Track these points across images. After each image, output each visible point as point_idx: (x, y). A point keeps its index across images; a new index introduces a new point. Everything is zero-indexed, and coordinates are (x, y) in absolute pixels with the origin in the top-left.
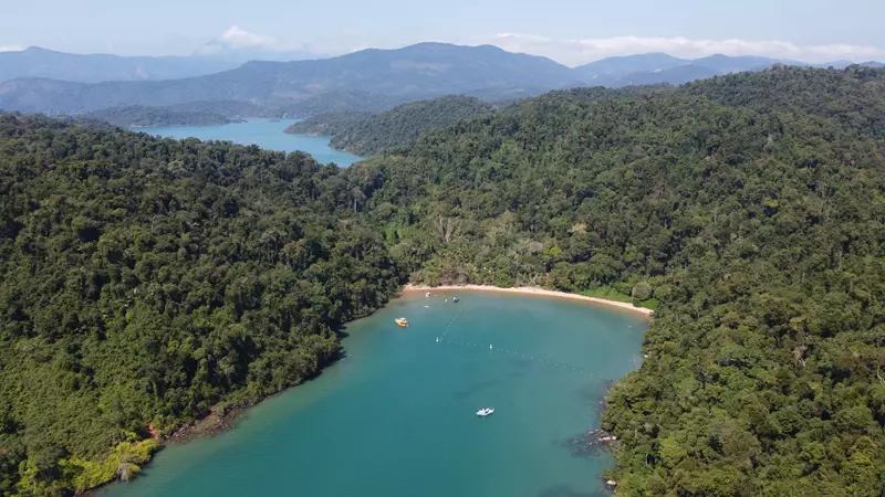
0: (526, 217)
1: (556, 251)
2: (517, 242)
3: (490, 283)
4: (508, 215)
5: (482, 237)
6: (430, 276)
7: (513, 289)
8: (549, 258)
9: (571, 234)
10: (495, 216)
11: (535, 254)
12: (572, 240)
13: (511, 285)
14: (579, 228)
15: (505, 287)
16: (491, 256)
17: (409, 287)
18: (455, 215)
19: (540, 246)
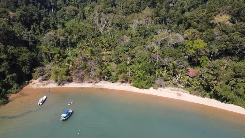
0: (163, 12)
1: (200, 44)
2: (157, 34)
3: (126, 80)
4: (148, 11)
5: (126, 28)
6: (56, 72)
7: (151, 91)
8: (192, 51)
9: (213, 26)
10: (137, 12)
11: (176, 46)
12: (216, 31)
13: (149, 84)
14: (223, 19)
15: (142, 87)
16: (129, 47)
17: (36, 84)
18: (109, 12)
19: (181, 39)
